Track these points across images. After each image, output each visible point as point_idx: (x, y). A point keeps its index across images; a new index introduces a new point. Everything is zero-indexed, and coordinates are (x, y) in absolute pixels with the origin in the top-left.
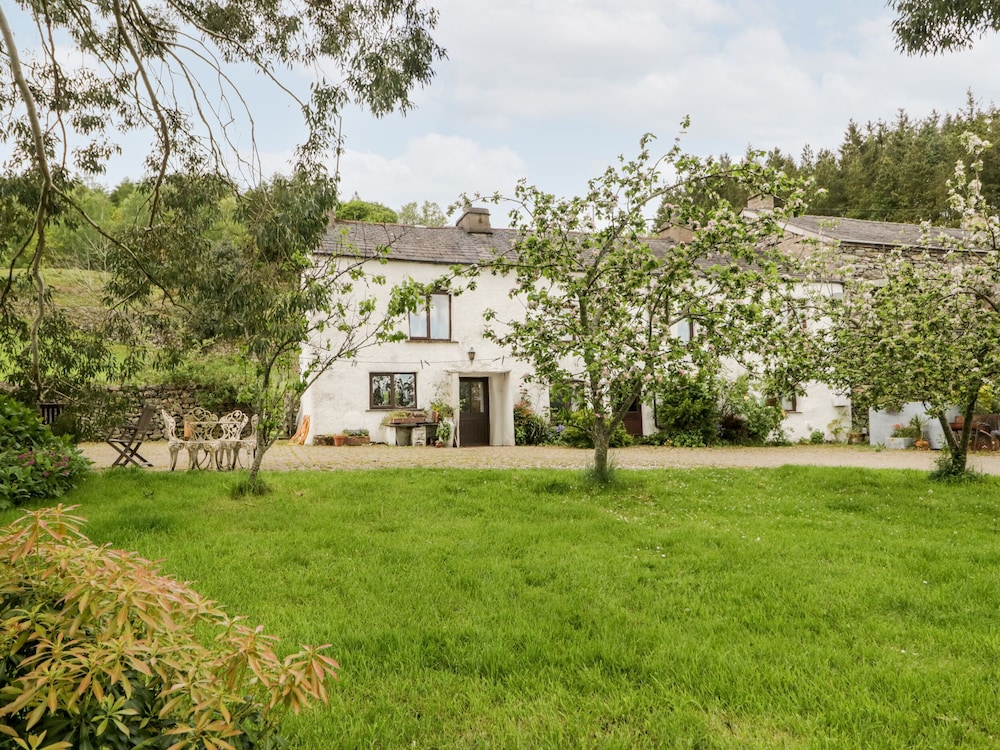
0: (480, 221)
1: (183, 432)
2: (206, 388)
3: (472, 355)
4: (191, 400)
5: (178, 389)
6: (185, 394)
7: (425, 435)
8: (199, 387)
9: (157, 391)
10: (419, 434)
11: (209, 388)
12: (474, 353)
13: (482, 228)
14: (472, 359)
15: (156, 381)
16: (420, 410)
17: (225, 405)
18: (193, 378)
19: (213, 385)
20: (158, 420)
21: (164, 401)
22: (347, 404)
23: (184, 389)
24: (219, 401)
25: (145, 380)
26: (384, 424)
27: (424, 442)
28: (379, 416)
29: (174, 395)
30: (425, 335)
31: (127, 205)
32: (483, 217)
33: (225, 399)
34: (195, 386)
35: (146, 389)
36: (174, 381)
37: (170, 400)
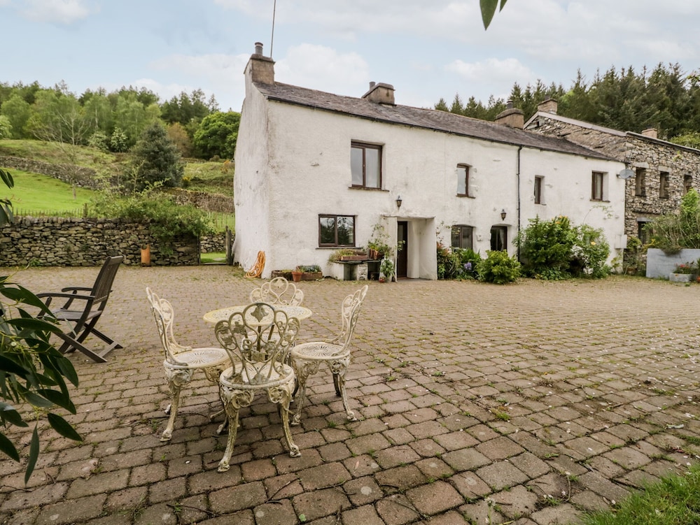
0: (388, 95)
1: (140, 259)
2: (158, 222)
3: (399, 202)
4: (146, 232)
5: (134, 222)
6: (140, 227)
7: (367, 271)
8: (153, 221)
9: (116, 224)
10: (361, 271)
11: (161, 222)
12: (401, 201)
13: (389, 101)
14: (399, 206)
15: (114, 215)
16: (360, 248)
17: (176, 236)
18: (148, 213)
19: (165, 219)
20: (117, 248)
21: (122, 232)
22: (300, 242)
23: (140, 223)
24: (171, 233)
25: (104, 214)
26: (331, 260)
27: (366, 277)
28: (327, 253)
29: (131, 227)
30: (361, 184)
31: (89, 104)
32: (390, 91)
33: (176, 232)
34: (149, 221)
35: (105, 222)
36: (130, 215)
37: (128, 231)
